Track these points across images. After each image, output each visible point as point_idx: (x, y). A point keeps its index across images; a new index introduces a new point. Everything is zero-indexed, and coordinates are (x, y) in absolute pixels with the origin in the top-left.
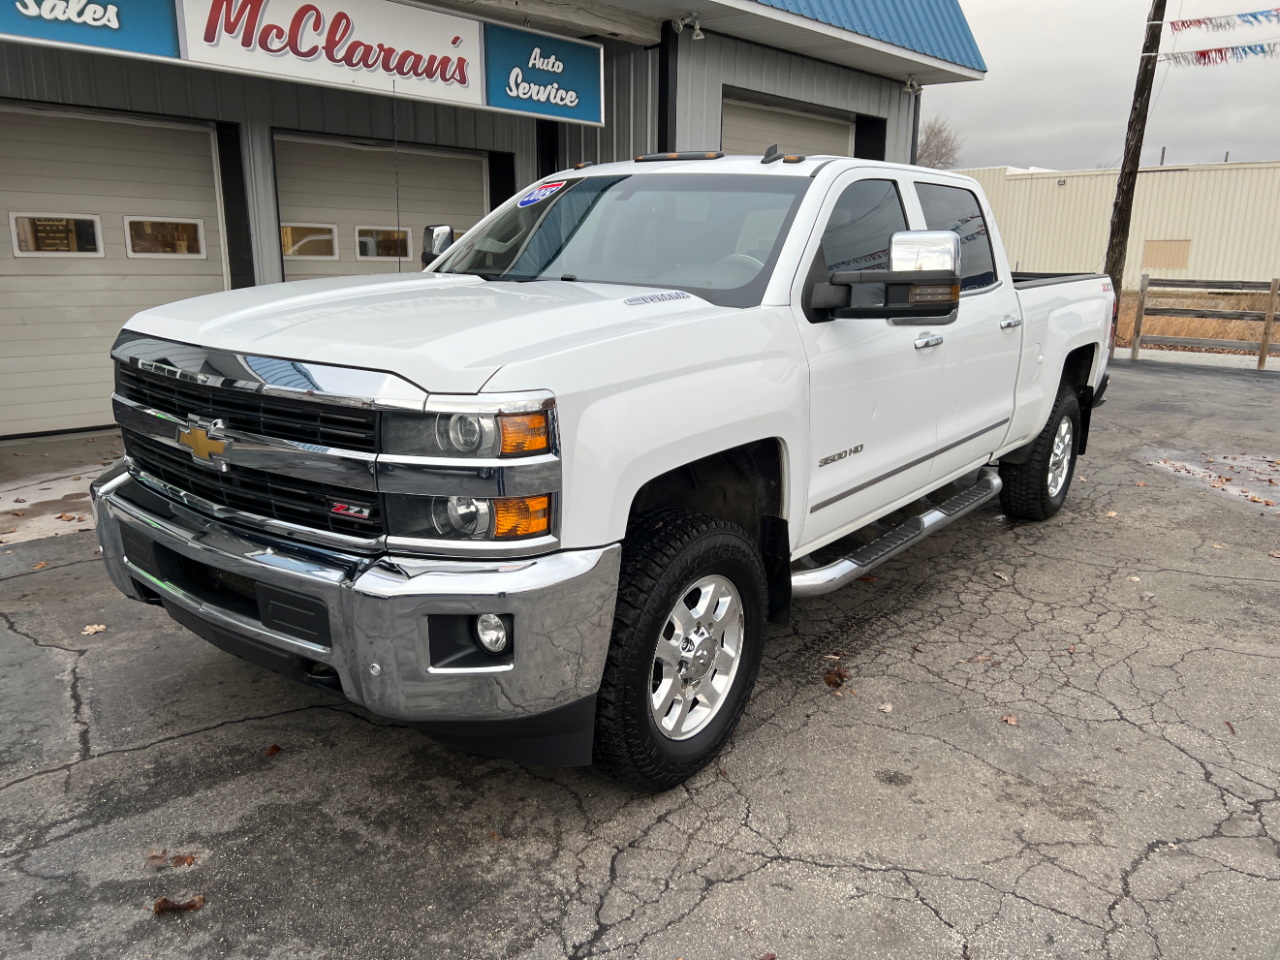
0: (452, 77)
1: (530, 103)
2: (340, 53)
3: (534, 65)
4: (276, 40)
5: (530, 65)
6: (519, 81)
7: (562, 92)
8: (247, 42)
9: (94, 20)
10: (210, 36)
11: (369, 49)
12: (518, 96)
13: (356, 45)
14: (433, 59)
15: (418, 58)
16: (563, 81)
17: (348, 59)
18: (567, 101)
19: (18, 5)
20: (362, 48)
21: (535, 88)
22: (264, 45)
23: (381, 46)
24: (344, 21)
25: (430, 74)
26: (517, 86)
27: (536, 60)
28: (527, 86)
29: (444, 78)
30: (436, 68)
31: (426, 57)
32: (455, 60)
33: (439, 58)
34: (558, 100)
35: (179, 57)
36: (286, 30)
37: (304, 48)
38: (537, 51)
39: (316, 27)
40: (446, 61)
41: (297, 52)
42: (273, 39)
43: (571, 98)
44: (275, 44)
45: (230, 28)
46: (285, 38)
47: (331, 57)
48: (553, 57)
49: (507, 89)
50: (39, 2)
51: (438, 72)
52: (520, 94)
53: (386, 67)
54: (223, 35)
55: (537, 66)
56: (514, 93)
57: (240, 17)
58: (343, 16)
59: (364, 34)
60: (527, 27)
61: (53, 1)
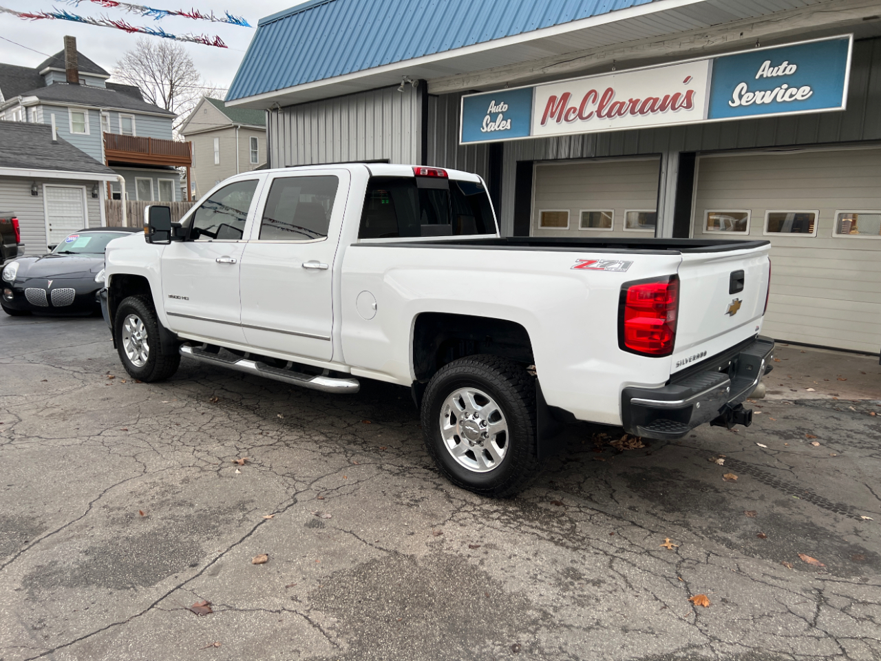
0: (681, 106)
1: (754, 106)
2: (605, 112)
3: (762, 75)
4: (572, 114)
5: (757, 77)
6: (743, 92)
7: (794, 90)
8: (558, 121)
9: (503, 127)
10: (543, 123)
11: (622, 104)
12: (741, 105)
13: (616, 103)
14: (667, 97)
15: (656, 100)
16: (792, 81)
17: (609, 115)
18: (799, 97)
19: (481, 129)
20: (619, 104)
21: (759, 94)
22: (566, 119)
23: (631, 101)
24: (610, 93)
25: (663, 108)
26: (741, 97)
27: (767, 70)
28: (751, 95)
29: (673, 108)
30: (671, 103)
31: (662, 98)
32: (684, 94)
33: (672, 95)
34: (786, 98)
35: (529, 135)
36: (578, 108)
37: (585, 115)
38: (767, 63)
39: (593, 102)
40: (677, 95)
41: (582, 118)
43: (804, 92)
44: (572, 116)
45: (552, 116)
46: (577, 112)
47: (599, 116)
48: (786, 64)
49: (730, 102)
50: (487, 125)
51: (670, 104)
52: (744, 103)
53: (633, 112)
54: (549, 120)
55: (765, 76)
56: (737, 103)
57: (558, 108)
58: (610, 90)
59: (621, 96)
60: (758, 47)
61: (491, 123)
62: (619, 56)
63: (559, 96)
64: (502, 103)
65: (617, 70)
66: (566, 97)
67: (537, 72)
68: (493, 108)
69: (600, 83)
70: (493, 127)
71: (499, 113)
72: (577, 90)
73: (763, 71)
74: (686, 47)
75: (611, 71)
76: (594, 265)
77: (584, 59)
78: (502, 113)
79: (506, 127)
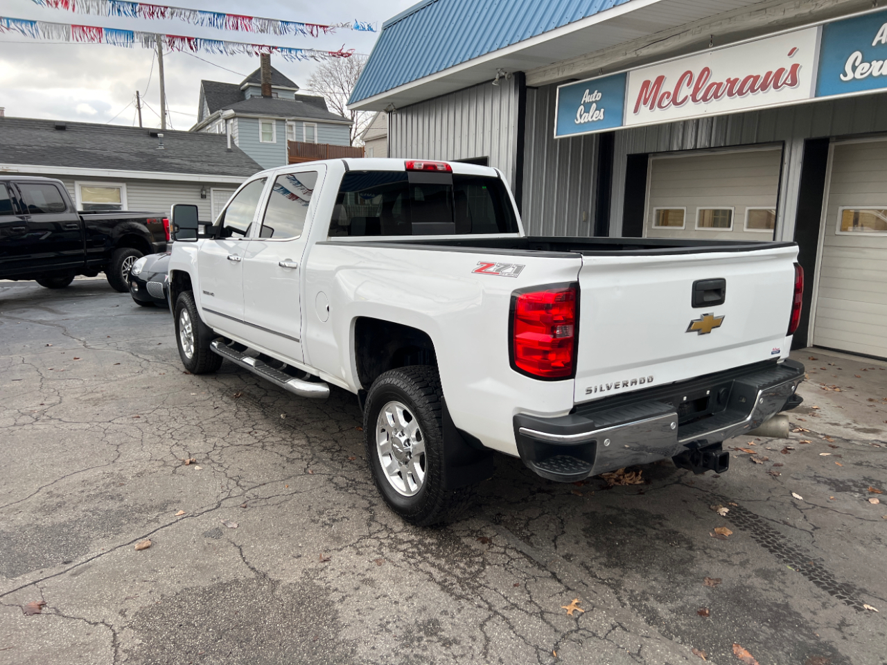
0: (784, 83)
1: (870, 80)
2: (700, 95)
3: (880, 41)
4: (666, 100)
5: (874, 44)
6: (858, 63)
8: (651, 108)
9: (596, 118)
10: (636, 111)
11: (720, 85)
12: (854, 78)
13: (713, 84)
14: (769, 74)
15: (757, 78)
17: (705, 99)
19: (575, 120)
20: (716, 86)
21: (876, 65)
22: (660, 106)
23: (728, 81)
24: (707, 72)
25: (764, 87)
26: (854, 69)
28: (866, 65)
29: (776, 87)
30: (773, 80)
31: (763, 75)
32: (788, 68)
33: (774, 72)
35: (622, 125)
36: (672, 93)
37: (679, 100)
38: (885, 27)
39: (688, 85)
40: (781, 71)
41: (676, 103)
42: (664, 100)
44: (665, 102)
45: (645, 103)
46: (671, 97)
47: (694, 100)
49: (842, 76)
50: (581, 116)
51: (772, 83)
52: (858, 76)
53: (730, 94)
54: (642, 107)
55: (883, 42)
56: (850, 76)
57: (652, 95)
58: (707, 69)
59: (719, 76)
60: (875, 7)
61: (585, 114)
62: (716, 30)
63: (653, 81)
64: (596, 91)
65: (713, 46)
66: (660, 80)
67: (631, 55)
68: (587, 98)
69: (695, 63)
70: (587, 118)
71: (593, 102)
72: (672, 71)
73: (882, 35)
74: (791, 14)
75: (708, 47)
76: (491, 269)
77: (678, 36)
78: (596, 102)
79: (599, 117)
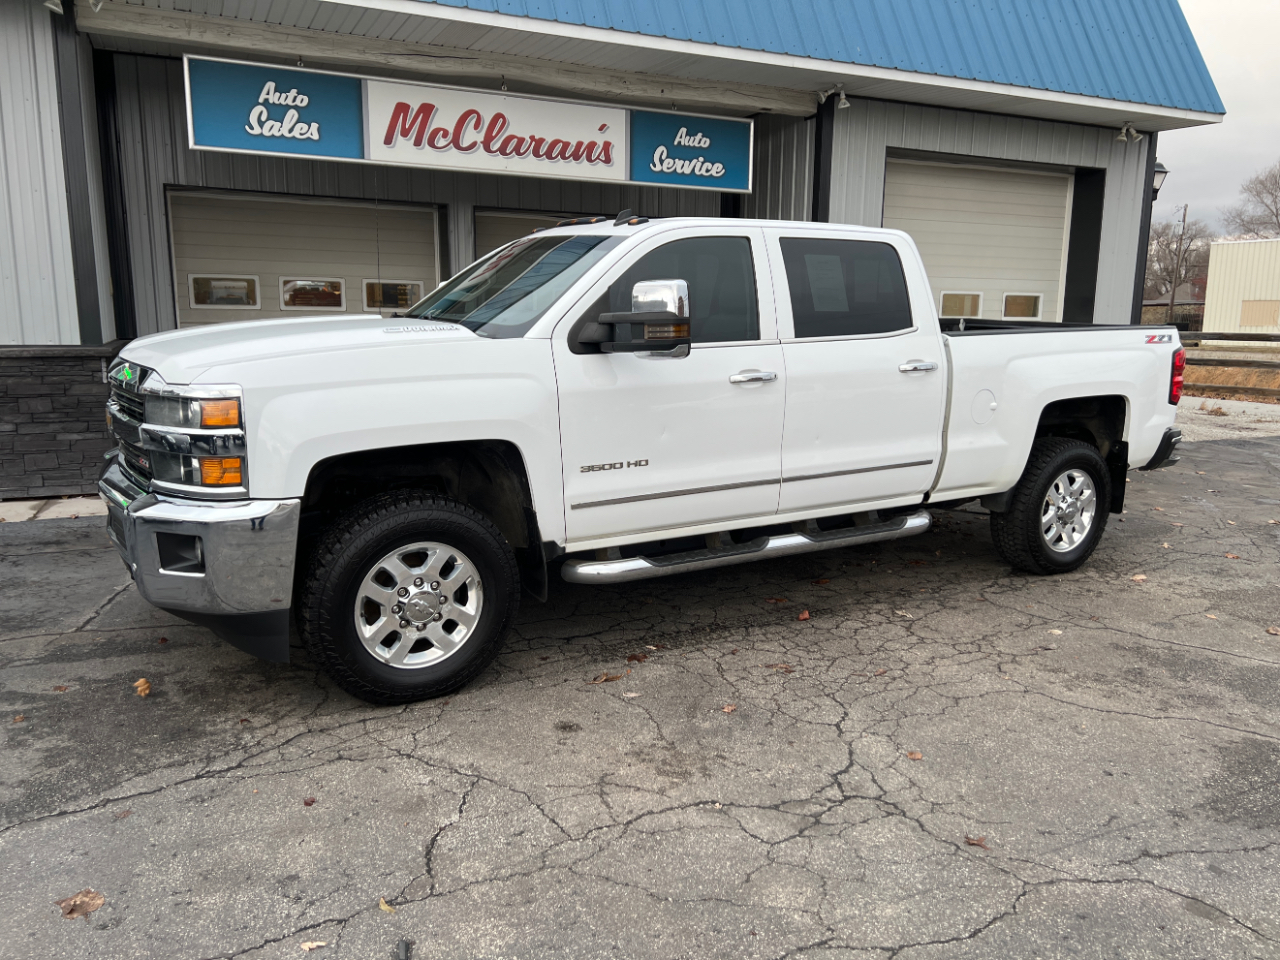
0: (598, 158)
1: (674, 176)
2: (496, 145)
3: (680, 142)
4: (442, 140)
5: (676, 143)
6: (663, 157)
7: (708, 165)
8: (418, 143)
9: (301, 134)
10: (388, 140)
11: (521, 141)
12: (662, 171)
13: (511, 138)
14: (580, 144)
15: (566, 145)
16: (709, 155)
17: (502, 151)
18: (713, 173)
19: (247, 127)
20: (516, 140)
21: (679, 163)
22: (431, 144)
23: (532, 138)
24: (501, 120)
25: (576, 156)
26: (662, 162)
27: (682, 138)
28: (671, 161)
29: (589, 159)
30: (583, 152)
31: (574, 143)
32: (601, 144)
33: (586, 143)
34: (703, 172)
35: (363, 158)
36: (451, 130)
37: (465, 143)
38: (683, 130)
39: (476, 127)
40: (592, 145)
41: (458, 147)
42: (439, 139)
43: (717, 169)
44: (441, 142)
45: (405, 133)
46: (450, 137)
47: (488, 149)
48: (700, 135)
49: (651, 165)
50: (261, 123)
51: (584, 155)
52: (665, 169)
53: (536, 154)
54: (399, 139)
55: (682, 143)
56: (658, 168)
57: (409, 122)
58: (498, 116)
59: (516, 129)
60: (675, 110)
61: (271, 123)
62: (513, 72)
63: (415, 106)
64: (294, 91)
65: (508, 90)
66: (427, 110)
67: (372, 58)
68: (269, 92)
69: (488, 104)
70: (272, 129)
71: (288, 107)
72: (449, 107)
74: (601, 87)
75: (501, 89)
77: (459, 61)
78: (296, 108)
79: (308, 135)
